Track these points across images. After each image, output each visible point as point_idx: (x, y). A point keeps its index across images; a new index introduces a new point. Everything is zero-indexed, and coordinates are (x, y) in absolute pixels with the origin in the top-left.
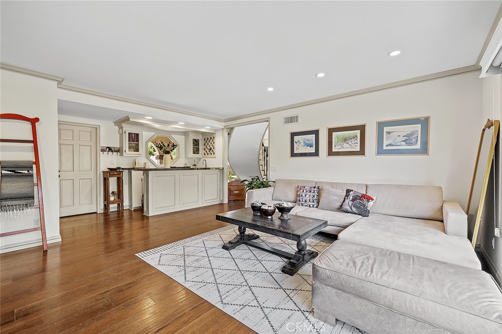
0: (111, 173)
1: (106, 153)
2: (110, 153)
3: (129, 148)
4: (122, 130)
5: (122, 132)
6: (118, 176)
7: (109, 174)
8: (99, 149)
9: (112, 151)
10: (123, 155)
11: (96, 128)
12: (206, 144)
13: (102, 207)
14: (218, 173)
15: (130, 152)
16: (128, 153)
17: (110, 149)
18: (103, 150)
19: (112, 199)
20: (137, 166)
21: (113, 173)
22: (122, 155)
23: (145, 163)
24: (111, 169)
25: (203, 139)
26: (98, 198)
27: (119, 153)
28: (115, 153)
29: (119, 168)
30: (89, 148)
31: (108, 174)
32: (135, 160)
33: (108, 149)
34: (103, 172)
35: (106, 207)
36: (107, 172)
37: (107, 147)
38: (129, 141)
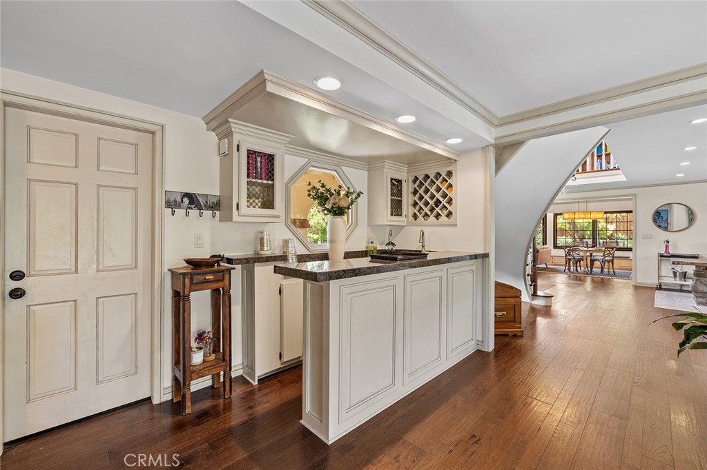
0: (197, 278)
1: (180, 212)
2: (194, 213)
3: (249, 197)
4: (230, 143)
5: (230, 149)
6: (215, 286)
7: (191, 280)
8: (160, 200)
9: (200, 208)
10: (231, 220)
11: (153, 133)
12: (421, 191)
13: (168, 382)
14: (474, 267)
15: (252, 211)
16: (246, 211)
17: (193, 200)
18: (172, 205)
19: (197, 358)
20: (266, 252)
21: (201, 278)
22: (228, 218)
23: (286, 242)
24: (194, 264)
25: (411, 179)
26: (157, 355)
27: (218, 213)
28: (207, 213)
29: (218, 259)
30: (129, 195)
31: (187, 281)
32: (262, 233)
33: (186, 201)
34: (173, 273)
35: (179, 385)
36: (184, 275)
37: (187, 195)
38: (248, 176)
